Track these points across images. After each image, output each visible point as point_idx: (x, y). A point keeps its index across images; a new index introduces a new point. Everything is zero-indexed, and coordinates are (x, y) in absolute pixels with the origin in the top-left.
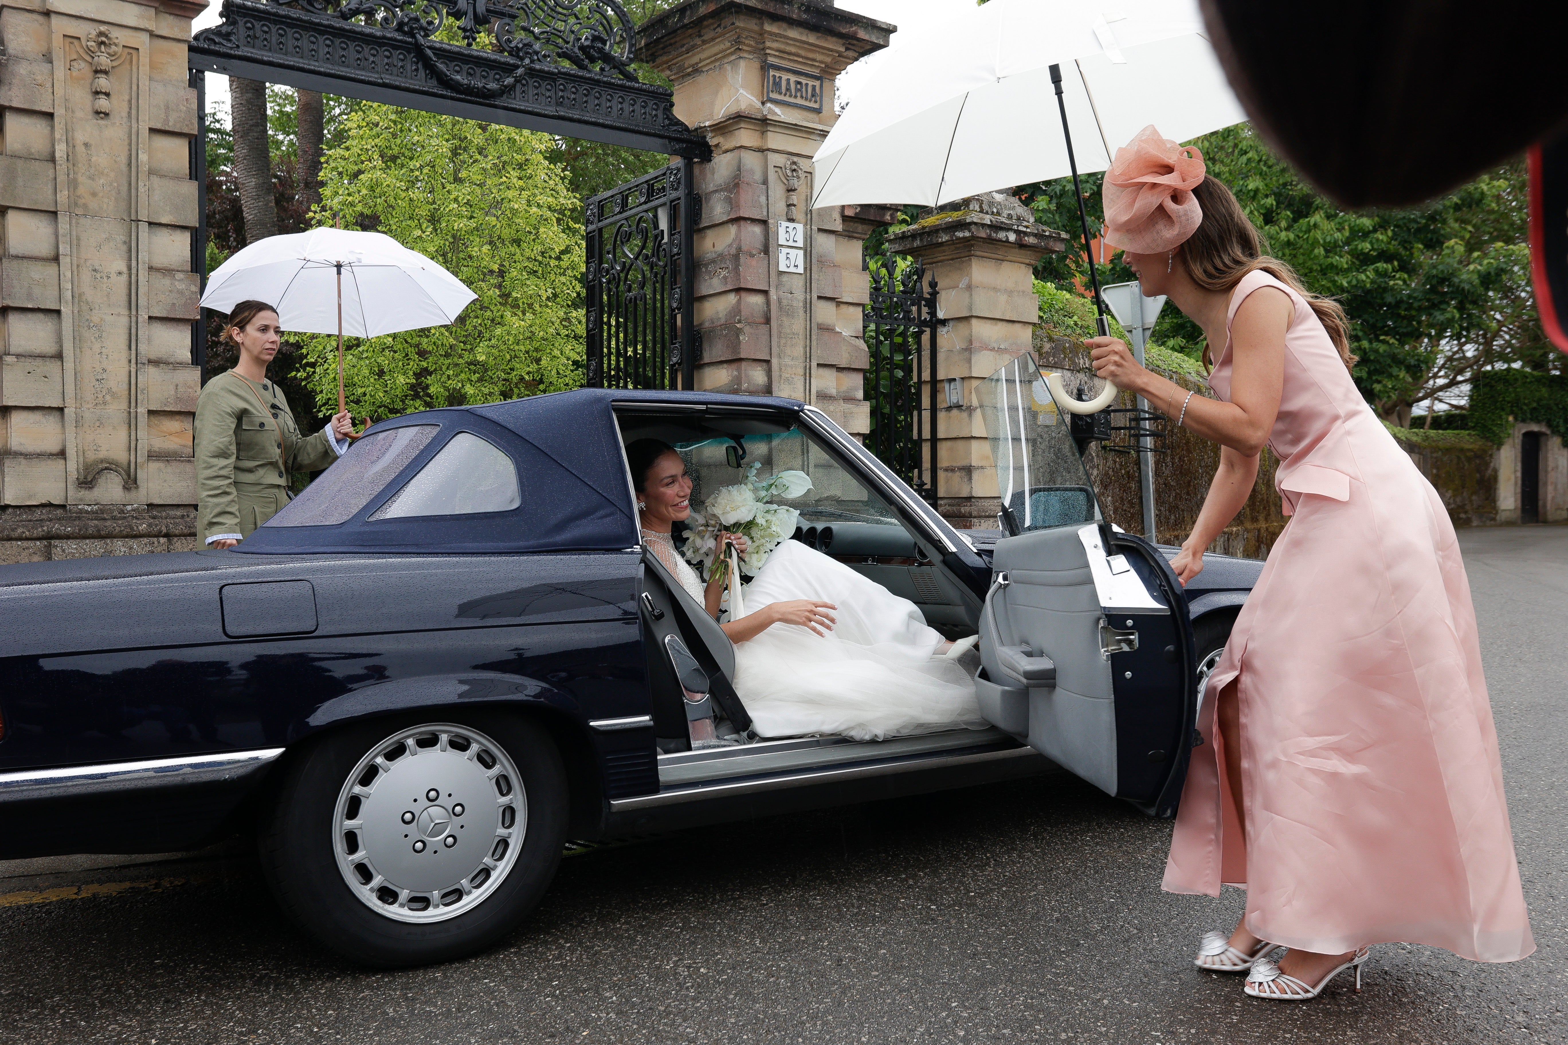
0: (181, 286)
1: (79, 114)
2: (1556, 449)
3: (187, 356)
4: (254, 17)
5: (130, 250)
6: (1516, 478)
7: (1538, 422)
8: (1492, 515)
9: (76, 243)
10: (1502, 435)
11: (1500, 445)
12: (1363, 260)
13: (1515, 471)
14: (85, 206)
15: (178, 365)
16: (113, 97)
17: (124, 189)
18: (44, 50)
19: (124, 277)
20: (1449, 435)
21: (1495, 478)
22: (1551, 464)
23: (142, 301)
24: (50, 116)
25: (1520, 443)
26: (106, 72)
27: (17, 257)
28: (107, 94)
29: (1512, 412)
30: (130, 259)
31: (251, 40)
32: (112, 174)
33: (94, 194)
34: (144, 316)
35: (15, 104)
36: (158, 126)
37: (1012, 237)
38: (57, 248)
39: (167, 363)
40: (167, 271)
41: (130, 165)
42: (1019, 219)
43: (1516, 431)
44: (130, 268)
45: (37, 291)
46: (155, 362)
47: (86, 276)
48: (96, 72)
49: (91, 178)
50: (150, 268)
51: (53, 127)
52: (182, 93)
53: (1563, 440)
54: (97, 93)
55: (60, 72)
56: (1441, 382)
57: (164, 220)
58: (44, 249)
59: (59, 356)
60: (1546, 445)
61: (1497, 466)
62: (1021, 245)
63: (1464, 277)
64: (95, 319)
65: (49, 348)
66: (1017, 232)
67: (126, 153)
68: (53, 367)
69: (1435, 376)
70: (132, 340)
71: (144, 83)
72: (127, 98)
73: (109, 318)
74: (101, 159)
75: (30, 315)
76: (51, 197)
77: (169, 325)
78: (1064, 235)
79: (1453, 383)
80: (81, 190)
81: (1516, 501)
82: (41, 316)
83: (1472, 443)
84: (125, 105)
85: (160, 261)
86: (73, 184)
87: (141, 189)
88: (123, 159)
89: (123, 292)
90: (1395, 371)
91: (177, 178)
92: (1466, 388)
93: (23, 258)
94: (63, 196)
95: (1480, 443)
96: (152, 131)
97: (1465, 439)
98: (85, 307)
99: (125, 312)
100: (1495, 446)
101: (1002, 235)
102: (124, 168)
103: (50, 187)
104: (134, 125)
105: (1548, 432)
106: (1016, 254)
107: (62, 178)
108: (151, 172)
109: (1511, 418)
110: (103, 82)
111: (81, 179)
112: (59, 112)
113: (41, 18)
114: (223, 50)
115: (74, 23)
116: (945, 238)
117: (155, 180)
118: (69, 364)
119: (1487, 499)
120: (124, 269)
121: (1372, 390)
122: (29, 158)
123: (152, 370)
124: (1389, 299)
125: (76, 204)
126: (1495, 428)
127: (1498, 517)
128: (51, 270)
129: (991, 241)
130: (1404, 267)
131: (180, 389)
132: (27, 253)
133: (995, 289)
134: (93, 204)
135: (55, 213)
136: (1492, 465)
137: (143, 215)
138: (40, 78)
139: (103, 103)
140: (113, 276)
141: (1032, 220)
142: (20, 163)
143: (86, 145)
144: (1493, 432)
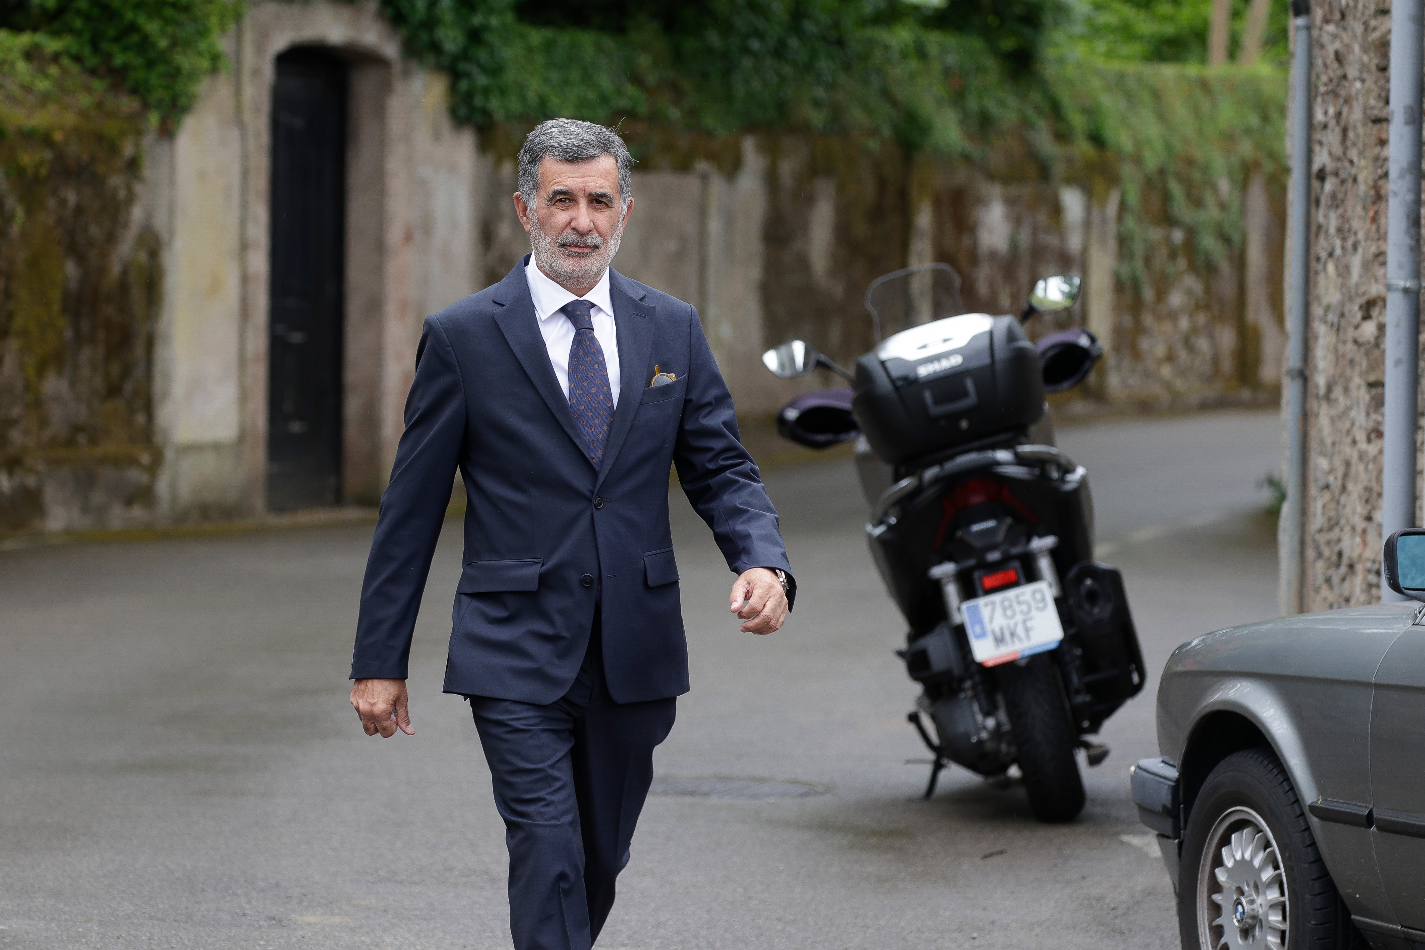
2: (422, 138)
6: (245, 279)
8: (136, 476)
10: (183, 60)
11: (174, 109)
13: (244, 247)
21: (148, 284)
25: (265, 104)
43: (249, 38)
53: (453, 89)
60: (381, 113)
61: (160, 222)
81: (243, 398)
83: (45, 99)
95: (85, 100)
100: (154, 119)
105: (391, 50)
119: (113, 391)
126: (152, 27)
127: (162, 487)
136: (137, 213)
144: (145, 44)
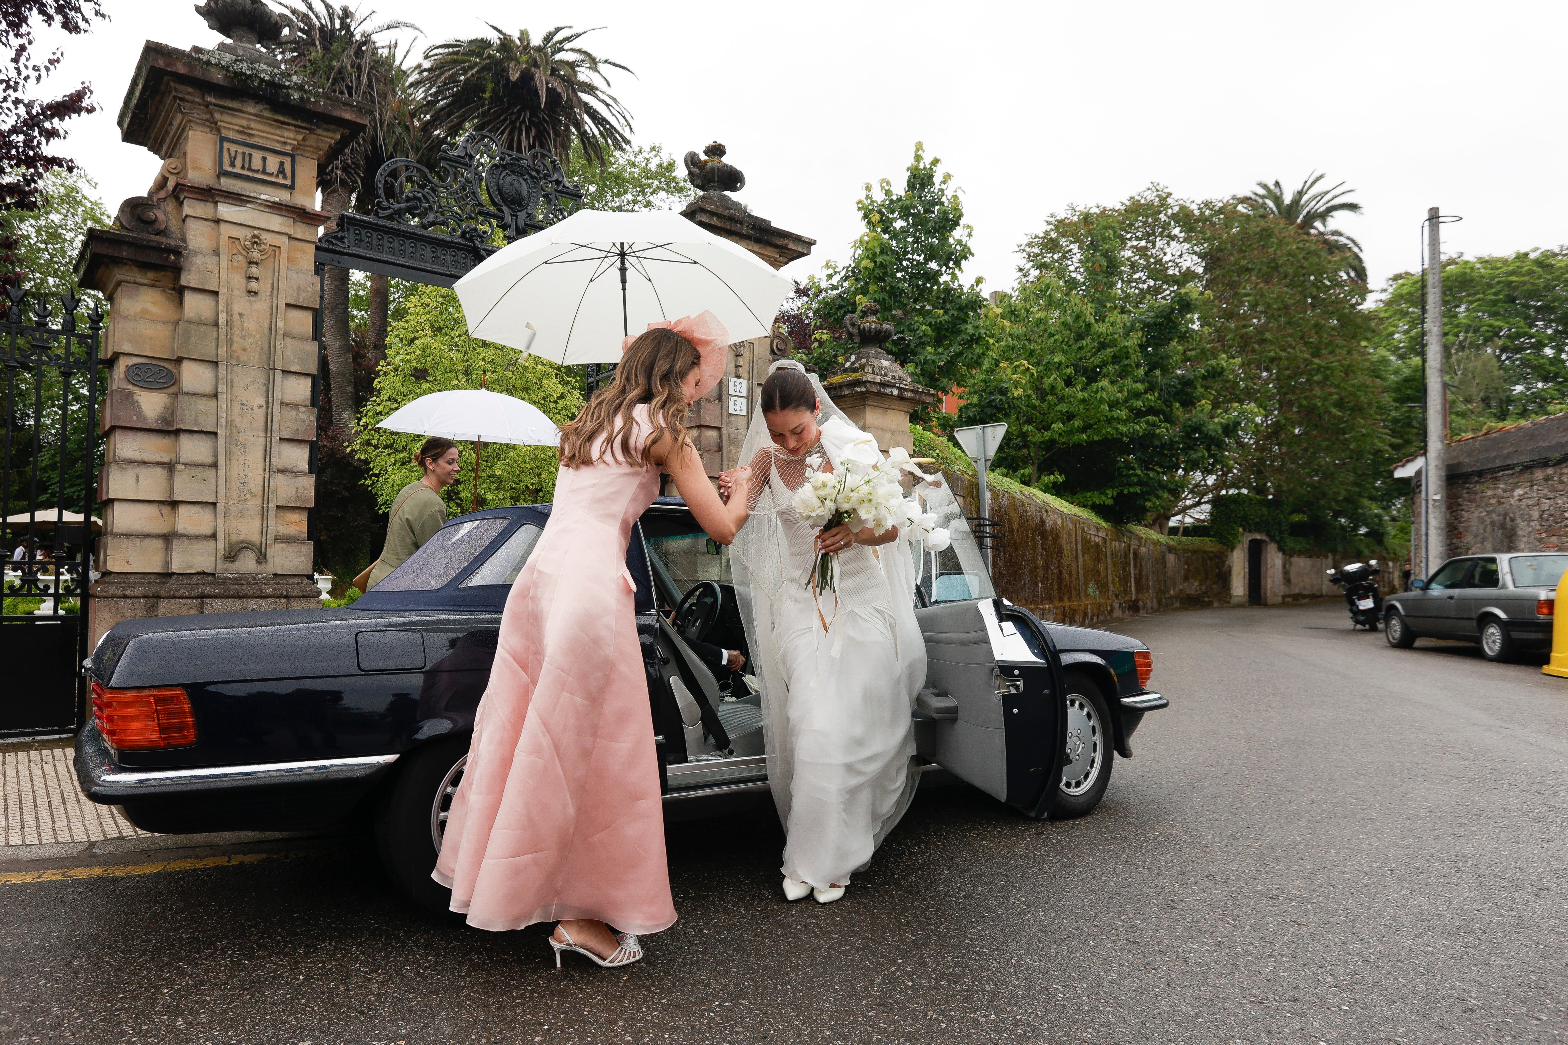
0: (303, 417)
1: (236, 293)
2: (1273, 552)
3: (305, 467)
4: (361, 226)
5: (268, 390)
6: (1244, 573)
7: (1260, 532)
8: (1227, 599)
9: (231, 384)
10: (1234, 541)
11: (1233, 548)
12: (1138, 414)
13: (1244, 568)
14: (238, 358)
15: (298, 474)
16: (261, 281)
17: (267, 346)
18: (214, 247)
19: (263, 410)
20: (1196, 541)
21: (1229, 573)
22: (1270, 563)
23: (276, 427)
24: (216, 293)
25: (1247, 547)
26: (256, 263)
27: (188, 394)
28: (257, 279)
29: (1241, 525)
30: (268, 397)
31: (359, 242)
32: (258, 336)
33: (245, 350)
34: (276, 437)
35: (192, 285)
36: (292, 302)
37: (895, 392)
38: (217, 387)
39: (291, 472)
40: (294, 406)
41: (270, 329)
42: (900, 379)
43: (1244, 538)
44: (267, 403)
45: (201, 419)
46: (282, 471)
47: (236, 408)
48: (250, 263)
49: (243, 338)
50: (282, 403)
51: (217, 302)
52: (309, 279)
53: (1278, 546)
54: (250, 278)
55: (224, 263)
56: (1188, 502)
57: (293, 369)
58: (208, 388)
59: (215, 465)
60: (1266, 549)
61: (1231, 564)
62: (901, 398)
63: (1211, 427)
64: (242, 439)
65: (208, 459)
66: (899, 389)
67: (268, 320)
68: (210, 473)
69: (1185, 498)
70: (267, 454)
71: (283, 271)
72: (270, 281)
73: (251, 439)
74: (250, 325)
75: (195, 436)
76: (214, 351)
77: (294, 444)
78: (932, 391)
79: (1198, 504)
80: (235, 347)
81: (1244, 589)
82: (203, 436)
83: (1213, 547)
84: (269, 287)
85: (289, 398)
86: (230, 342)
87: (278, 347)
88: (266, 325)
89: (262, 420)
90: (1160, 493)
91: (303, 339)
92: (1207, 507)
93: (193, 394)
94: (222, 351)
95: (1219, 547)
96: (287, 305)
97: (1208, 544)
98: (234, 431)
99: (263, 434)
100: (1229, 549)
101: (888, 390)
102: (266, 331)
103: (214, 344)
104: (275, 301)
105: (1268, 540)
106: (897, 404)
107: (222, 338)
108: (286, 335)
109: (1241, 530)
110: (254, 270)
111: (236, 338)
112: (223, 291)
113: (213, 225)
114: (338, 249)
115: (236, 228)
116: (847, 392)
117: (288, 341)
118: (222, 472)
119: (1224, 587)
120: (264, 404)
121: (1144, 506)
122: (200, 323)
123: (280, 476)
124: (1157, 443)
125: (231, 357)
126: (1229, 537)
127: (1232, 601)
128: (212, 403)
129: (879, 394)
130: (1169, 419)
131: (300, 491)
132: (196, 391)
133: (883, 430)
134: (243, 357)
135: (216, 363)
136: (1227, 563)
137: (279, 365)
138: (210, 267)
139: (253, 285)
140: (255, 408)
141: (909, 380)
142: (193, 327)
143: (240, 314)
144: (1228, 539)
